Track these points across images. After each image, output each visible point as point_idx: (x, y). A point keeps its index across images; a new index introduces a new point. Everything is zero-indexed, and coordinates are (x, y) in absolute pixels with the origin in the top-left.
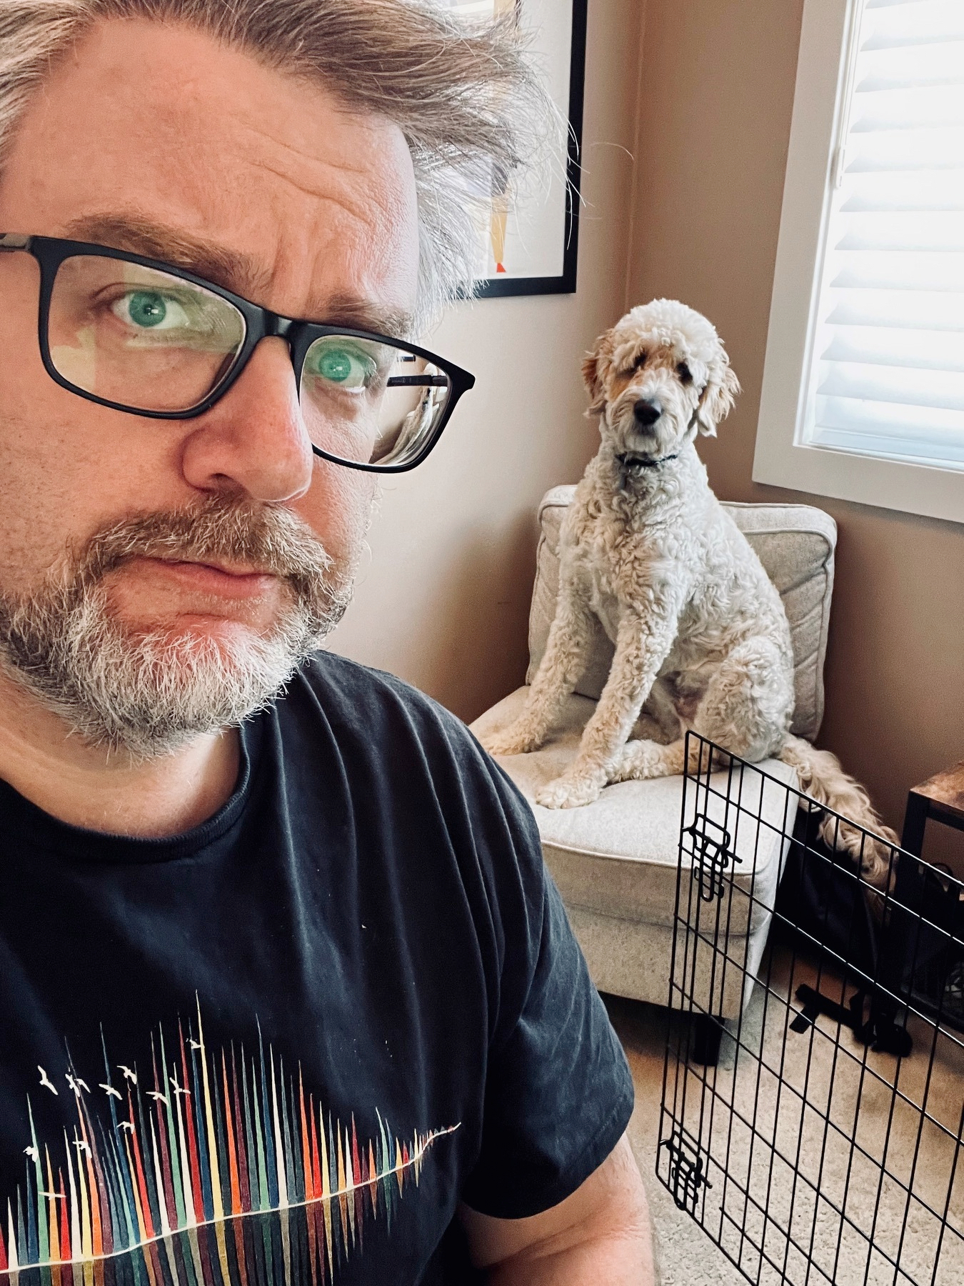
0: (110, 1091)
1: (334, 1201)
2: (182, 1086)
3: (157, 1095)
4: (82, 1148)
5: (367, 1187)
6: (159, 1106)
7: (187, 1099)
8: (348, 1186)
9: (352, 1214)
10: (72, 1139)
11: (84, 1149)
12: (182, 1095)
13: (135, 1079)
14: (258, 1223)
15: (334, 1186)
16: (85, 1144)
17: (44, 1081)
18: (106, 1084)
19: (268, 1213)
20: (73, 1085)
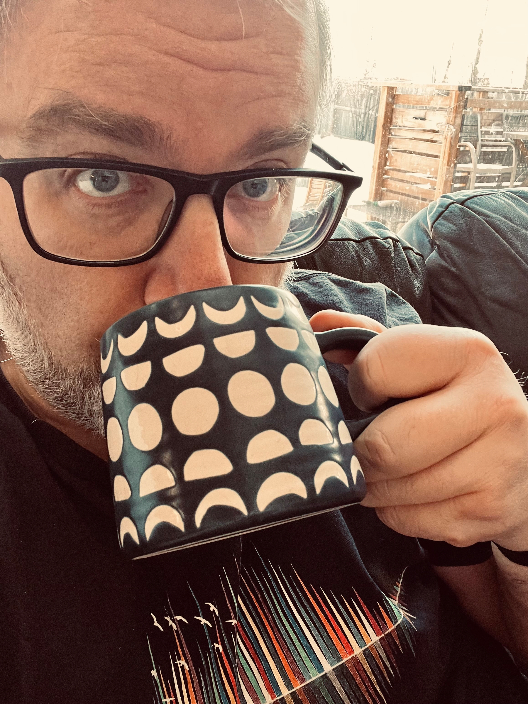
0: (203, 621)
1: (366, 653)
3: (235, 622)
4: (181, 665)
5: (389, 634)
6: (237, 629)
8: (373, 639)
10: (174, 661)
11: (183, 665)
13: (216, 611)
14: (315, 688)
15: (361, 642)
16: (183, 662)
17: (156, 624)
18: (200, 616)
19: (319, 678)
20: (171, 623)
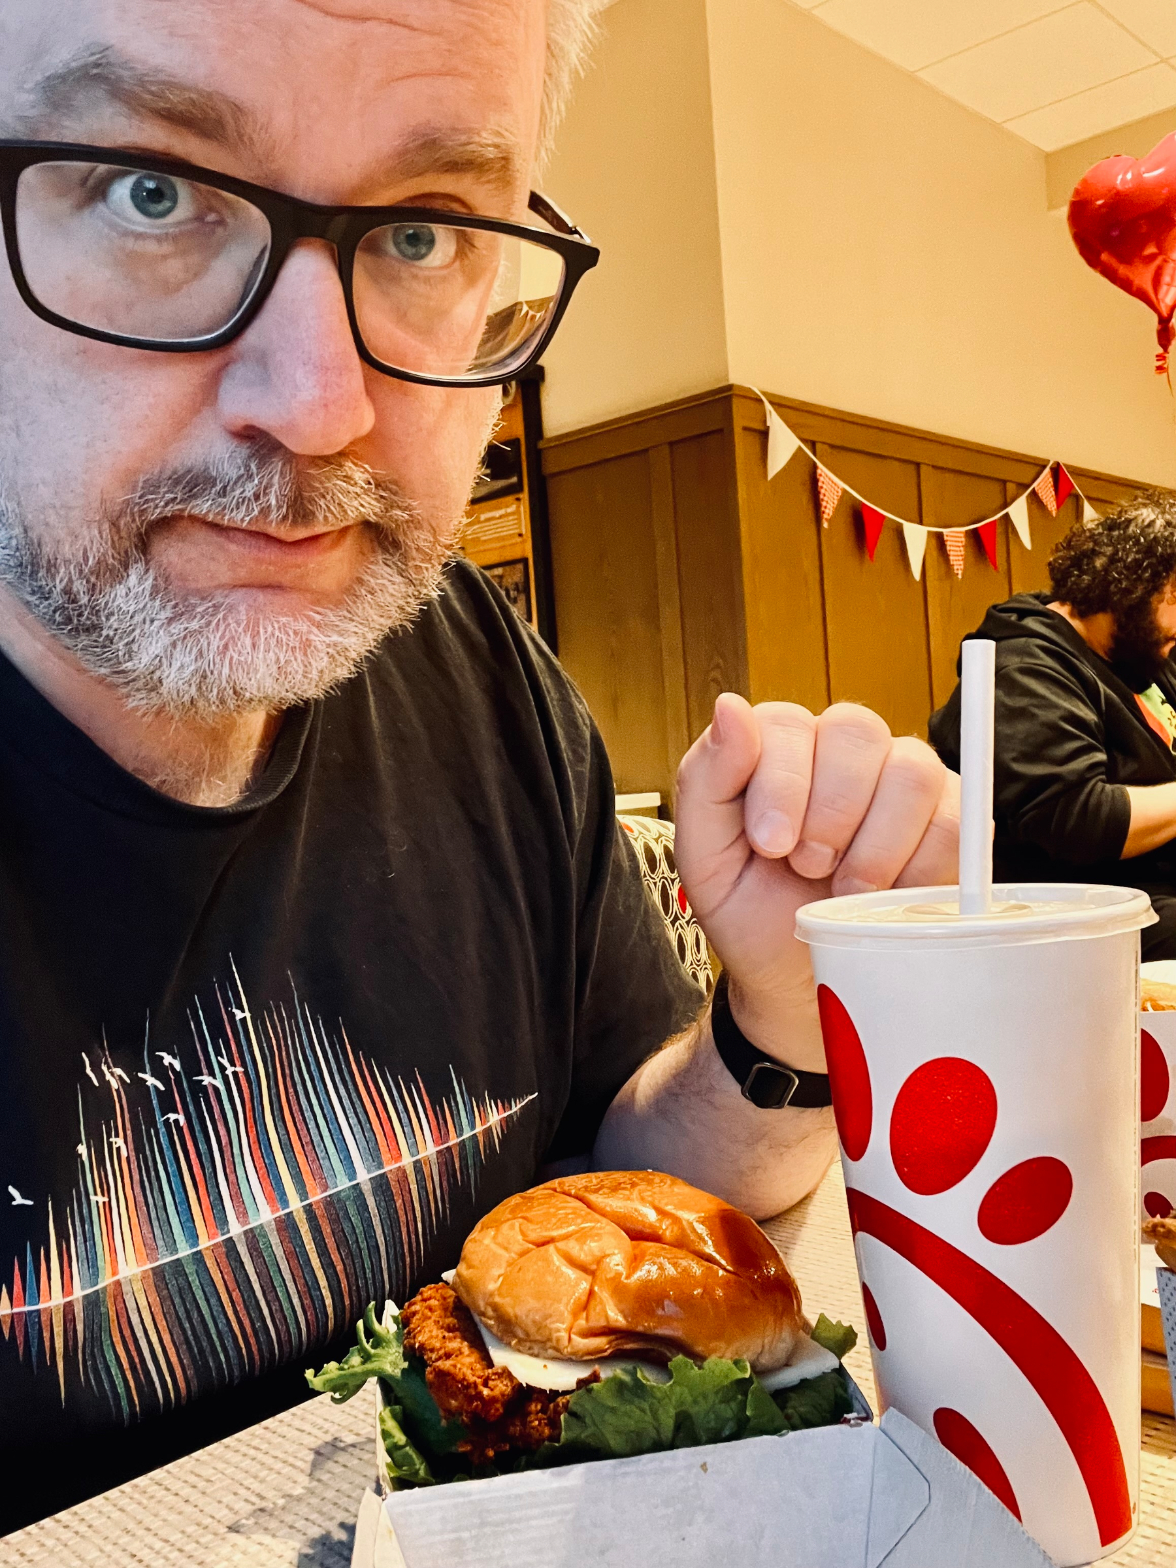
0: (151, 1081)
1: (417, 1165)
2: (233, 1064)
3: (207, 1080)
4: (117, 1145)
5: (449, 1149)
6: (210, 1090)
7: (241, 1077)
8: (429, 1149)
9: (436, 1178)
10: (109, 1136)
11: (120, 1146)
12: (235, 1074)
13: (177, 1065)
14: (339, 1200)
15: (414, 1147)
16: (120, 1142)
17: (88, 1071)
18: (145, 1072)
19: (349, 1188)
20: (108, 1077)
